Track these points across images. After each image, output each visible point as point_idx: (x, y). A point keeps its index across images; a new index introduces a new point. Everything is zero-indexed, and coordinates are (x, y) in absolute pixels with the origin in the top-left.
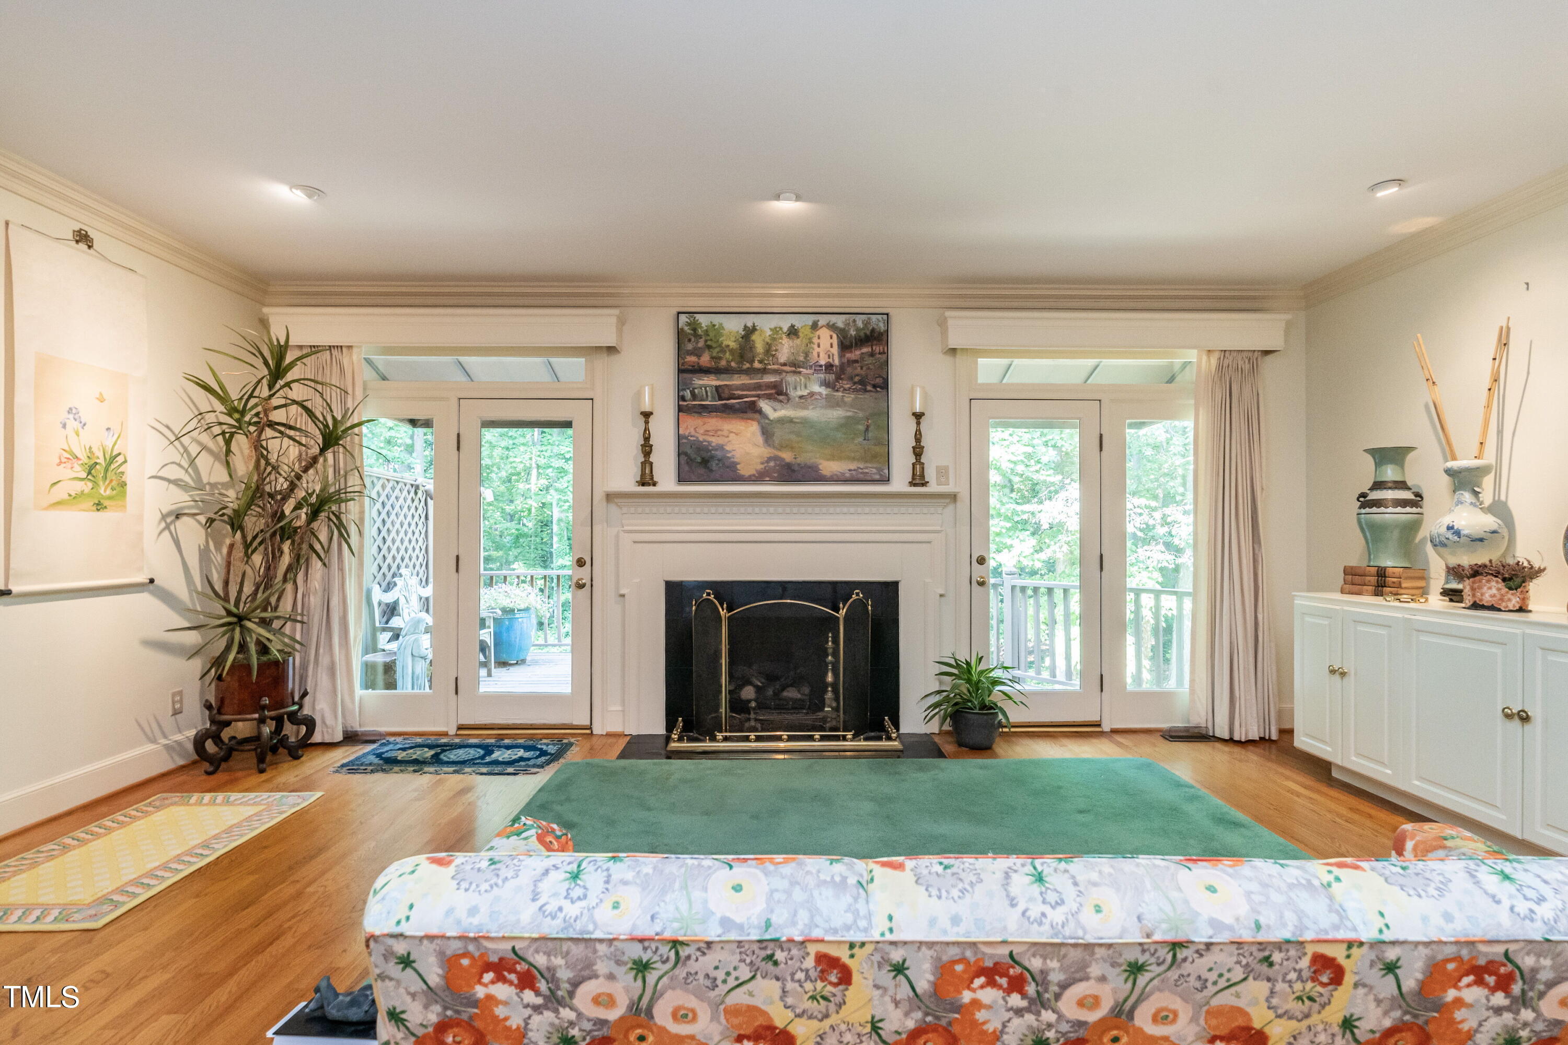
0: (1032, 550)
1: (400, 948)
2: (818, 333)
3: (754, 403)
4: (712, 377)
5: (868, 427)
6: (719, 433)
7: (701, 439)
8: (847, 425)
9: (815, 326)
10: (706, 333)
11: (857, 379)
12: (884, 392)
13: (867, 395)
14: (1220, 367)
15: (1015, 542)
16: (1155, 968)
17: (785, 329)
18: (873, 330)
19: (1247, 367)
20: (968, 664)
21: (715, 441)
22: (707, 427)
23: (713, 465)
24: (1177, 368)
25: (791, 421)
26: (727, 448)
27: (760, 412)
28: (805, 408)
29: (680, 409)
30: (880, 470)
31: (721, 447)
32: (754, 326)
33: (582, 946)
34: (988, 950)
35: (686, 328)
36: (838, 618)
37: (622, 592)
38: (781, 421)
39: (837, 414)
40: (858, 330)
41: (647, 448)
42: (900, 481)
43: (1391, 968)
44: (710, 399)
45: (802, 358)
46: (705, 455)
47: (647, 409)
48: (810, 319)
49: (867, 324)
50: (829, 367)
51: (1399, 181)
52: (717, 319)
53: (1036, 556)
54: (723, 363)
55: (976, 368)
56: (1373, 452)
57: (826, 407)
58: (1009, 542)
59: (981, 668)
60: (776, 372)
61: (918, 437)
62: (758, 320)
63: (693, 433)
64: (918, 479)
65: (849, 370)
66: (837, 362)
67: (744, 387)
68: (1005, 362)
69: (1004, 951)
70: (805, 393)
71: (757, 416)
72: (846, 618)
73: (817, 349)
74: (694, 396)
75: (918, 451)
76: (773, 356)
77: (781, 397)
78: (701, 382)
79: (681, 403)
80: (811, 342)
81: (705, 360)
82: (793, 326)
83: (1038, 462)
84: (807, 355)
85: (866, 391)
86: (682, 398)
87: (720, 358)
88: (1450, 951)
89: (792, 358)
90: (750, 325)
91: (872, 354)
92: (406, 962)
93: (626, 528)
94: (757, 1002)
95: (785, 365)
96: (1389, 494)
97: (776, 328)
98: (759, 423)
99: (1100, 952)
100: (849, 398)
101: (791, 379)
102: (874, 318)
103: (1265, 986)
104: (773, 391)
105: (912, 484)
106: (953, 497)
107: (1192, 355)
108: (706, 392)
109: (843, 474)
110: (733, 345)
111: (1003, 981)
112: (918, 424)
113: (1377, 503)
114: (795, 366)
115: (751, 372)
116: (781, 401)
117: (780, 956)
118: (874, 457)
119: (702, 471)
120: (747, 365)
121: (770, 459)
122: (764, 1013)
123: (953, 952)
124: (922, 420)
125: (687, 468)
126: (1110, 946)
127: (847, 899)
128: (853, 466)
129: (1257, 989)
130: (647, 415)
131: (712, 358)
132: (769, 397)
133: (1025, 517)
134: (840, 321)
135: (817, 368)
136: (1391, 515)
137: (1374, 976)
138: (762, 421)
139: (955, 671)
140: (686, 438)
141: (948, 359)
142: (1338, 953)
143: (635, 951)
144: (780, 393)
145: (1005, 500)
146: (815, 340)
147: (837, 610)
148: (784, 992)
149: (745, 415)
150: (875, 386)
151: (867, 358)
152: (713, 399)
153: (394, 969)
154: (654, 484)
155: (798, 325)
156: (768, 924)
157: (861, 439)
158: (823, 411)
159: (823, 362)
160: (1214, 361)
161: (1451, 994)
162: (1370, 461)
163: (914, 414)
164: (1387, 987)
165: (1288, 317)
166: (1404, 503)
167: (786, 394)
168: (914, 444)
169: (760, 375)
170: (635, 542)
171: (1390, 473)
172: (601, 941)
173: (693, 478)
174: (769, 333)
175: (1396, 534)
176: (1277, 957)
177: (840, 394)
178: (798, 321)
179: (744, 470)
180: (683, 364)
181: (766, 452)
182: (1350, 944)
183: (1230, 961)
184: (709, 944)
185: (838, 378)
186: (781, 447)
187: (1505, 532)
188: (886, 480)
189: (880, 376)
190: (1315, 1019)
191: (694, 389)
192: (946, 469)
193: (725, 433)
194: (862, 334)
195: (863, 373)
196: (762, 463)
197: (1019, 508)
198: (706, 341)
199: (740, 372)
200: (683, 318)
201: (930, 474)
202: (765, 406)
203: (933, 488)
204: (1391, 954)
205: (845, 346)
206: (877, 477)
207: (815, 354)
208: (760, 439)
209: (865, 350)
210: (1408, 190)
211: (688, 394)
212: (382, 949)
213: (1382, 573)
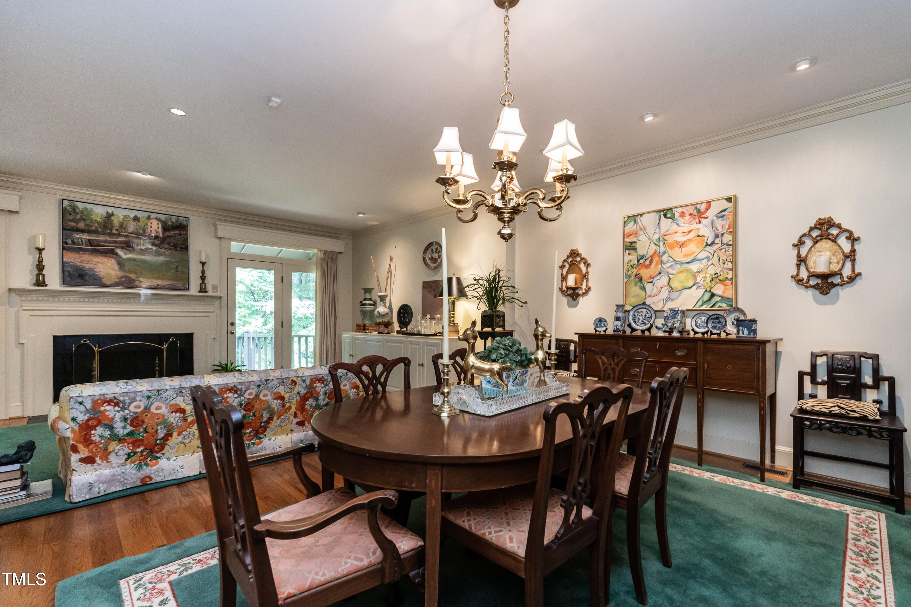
0: (262, 324)
1: (80, 400)
2: (151, 221)
3: (113, 249)
4: (86, 234)
5: (177, 267)
6: (90, 262)
7: (78, 264)
8: (166, 263)
9: (149, 218)
10: (82, 212)
11: (172, 244)
12: (186, 251)
13: (177, 252)
14: (325, 256)
15: (253, 320)
16: (263, 386)
17: (132, 217)
18: (180, 224)
19: (333, 257)
20: (226, 365)
21: (87, 266)
22: (82, 259)
23: (87, 278)
24: (311, 255)
25: (135, 260)
26: (96, 270)
27: (117, 254)
28: (144, 255)
29: (64, 248)
30: (183, 285)
31: (92, 270)
32: (113, 213)
33: (133, 394)
34: (230, 385)
35: (68, 208)
36: (163, 349)
37: (22, 342)
38: (129, 259)
39: (161, 259)
40: (172, 222)
41: (40, 267)
42: (194, 290)
43: (304, 381)
44: (84, 245)
45: (141, 232)
46: (81, 272)
47: (41, 246)
48: (146, 214)
49: (177, 221)
50: (157, 237)
51: (364, 214)
52: (89, 206)
53: (264, 327)
54: (93, 228)
55: (230, 246)
56: (364, 289)
57: (155, 255)
58: (250, 320)
59: (232, 366)
60: (126, 236)
61: (203, 272)
62: (116, 211)
63: (73, 261)
64: (203, 289)
65: (168, 240)
66: (161, 235)
67: (106, 241)
68: (244, 244)
69: (233, 385)
70: (143, 248)
71: (114, 256)
72: (167, 348)
73: (151, 229)
74: (73, 243)
75: (203, 278)
76: (125, 228)
77: (129, 248)
78: (79, 236)
79: (64, 245)
80: (146, 225)
81: (81, 225)
82: (136, 216)
83: (265, 281)
84: (144, 230)
85: (176, 250)
86: (66, 243)
87: (91, 226)
88: (313, 377)
89: (135, 231)
90: (110, 212)
91: (180, 234)
92: (81, 403)
93: (24, 308)
94: (177, 403)
95: (131, 233)
96: (367, 302)
97: (126, 215)
98: (116, 259)
99: (252, 383)
100: (168, 252)
101: (135, 241)
102: (181, 218)
103: (283, 387)
104: (124, 245)
105: (200, 292)
106: (220, 298)
107: (315, 251)
108: (82, 241)
109: (164, 286)
110: (99, 220)
111: (233, 391)
112: (203, 267)
113: (364, 305)
114: (138, 235)
115: (111, 235)
116: (129, 250)
117: (184, 391)
118: (181, 279)
119: (78, 280)
120: (109, 231)
121: (122, 277)
122: (179, 405)
123: (223, 386)
124: (205, 265)
125: (69, 279)
126: (254, 381)
127: (199, 380)
128: (170, 283)
129: (282, 388)
130: (40, 250)
131: (86, 225)
132: (122, 248)
133: (258, 308)
134: (163, 217)
135: (150, 237)
136: (368, 308)
137: (302, 383)
138: (118, 258)
139: (220, 368)
140: (68, 263)
141: (218, 241)
142: (295, 379)
143: (148, 393)
144: (129, 246)
145: (248, 299)
146: (149, 224)
147: (163, 346)
148: (184, 399)
149: (107, 255)
150: (181, 248)
151: (177, 236)
152: (87, 245)
153: (77, 406)
154: (46, 285)
155: (139, 216)
156: (181, 385)
157: (174, 271)
158: (153, 257)
159: (153, 235)
160: (322, 254)
161: (315, 385)
162: (363, 292)
163: (201, 263)
164: (304, 385)
165: (345, 242)
166: (370, 305)
167: (132, 247)
168: (201, 275)
169: (116, 237)
170: (31, 316)
171: (368, 296)
172: (138, 392)
173: (73, 283)
174: (122, 217)
175: (368, 314)
176: (285, 381)
177: (163, 250)
178: (139, 214)
179: (105, 281)
180: (66, 226)
181: (121, 274)
182: (297, 377)
183: (276, 382)
184: (167, 390)
185: (162, 243)
186: (129, 272)
187: (390, 313)
188: (188, 290)
189: (184, 244)
190: (293, 392)
191: (74, 239)
192: (216, 286)
193: (94, 263)
194: (175, 225)
195: (175, 242)
196: (118, 279)
197: (255, 303)
198: (82, 216)
199: (104, 234)
200: (66, 203)
201: (209, 288)
202: (120, 252)
203: (210, 293)
204: (304, 378)
205: (165, 228)
206: (183, 288)
207: (149, 230)
208: (117, 267)
209: (176, 232)
210: (366, 216)
211: (69, 241)
212: (74, 401)
213: (364, 325)
